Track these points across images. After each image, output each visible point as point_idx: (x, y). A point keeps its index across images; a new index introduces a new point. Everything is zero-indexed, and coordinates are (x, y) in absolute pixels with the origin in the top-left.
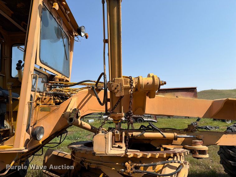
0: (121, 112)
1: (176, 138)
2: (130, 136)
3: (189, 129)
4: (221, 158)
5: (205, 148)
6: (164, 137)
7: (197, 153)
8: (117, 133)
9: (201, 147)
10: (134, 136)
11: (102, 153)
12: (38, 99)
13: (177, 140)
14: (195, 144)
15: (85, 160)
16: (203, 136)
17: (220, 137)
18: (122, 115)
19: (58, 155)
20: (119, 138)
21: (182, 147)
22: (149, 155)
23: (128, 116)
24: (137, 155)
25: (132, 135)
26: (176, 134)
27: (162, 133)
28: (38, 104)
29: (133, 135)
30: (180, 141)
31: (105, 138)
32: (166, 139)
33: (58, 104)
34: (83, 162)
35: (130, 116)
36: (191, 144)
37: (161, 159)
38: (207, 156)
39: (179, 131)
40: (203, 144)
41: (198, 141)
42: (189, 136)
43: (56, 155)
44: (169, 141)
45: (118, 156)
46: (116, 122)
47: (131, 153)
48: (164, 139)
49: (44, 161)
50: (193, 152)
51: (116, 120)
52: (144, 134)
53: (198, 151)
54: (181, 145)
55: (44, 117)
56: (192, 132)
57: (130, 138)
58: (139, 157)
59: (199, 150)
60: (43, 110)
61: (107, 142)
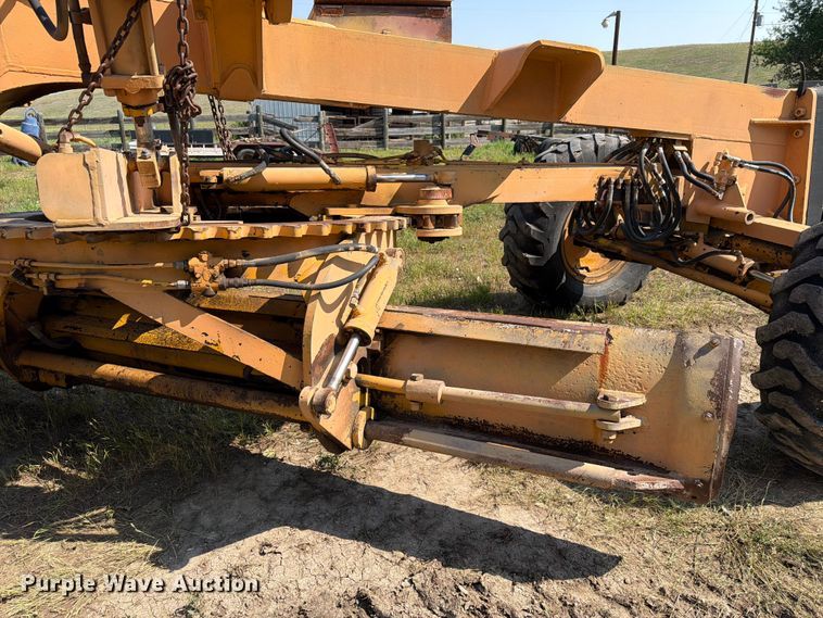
0: (148, 72)
1: (371, 185)
2: (214, 180)
3: (416, 155)
4: (507, 248)
5: (457, 209)
6: (334, 180)
7: (431, 226)
8: (144, 157)
9: (440, 205)
10: (228, 180)
11: (81, 221)
13: (374, 190)
14: (428, 197)
15: (33, 264)
16: (454, 173)
17: (504, 179)
18: (154, 83)
20: (154, 175)
21: (390, 210)
22: (273, 230)
23: (175, 84)
24: (229, 232)
25: (220, 178)
26: (372, 170)
27: (327, 167)
29: (225, 178)
30: (385, 192)
31: (86, 165)
32: (339, 186)
34: (28, 272)
35: (184, 82)
36: (415, 200)
37: (313, 240)
38: (456, 231)
40: (452, 201)
41: (438, 188)
42: (412, 176)
45: (146, 228)
46: (137, 113)
47: (206, 230)
48: (334, 187)
50: (417, 221)
51: (134, 104)
52: (263, 173)
53: (434, 218)
54: (389, 206)
56: (424, 163)
57: (214, 186)
58: (234, 237)
59: (437, 217)
61: (96, 182)
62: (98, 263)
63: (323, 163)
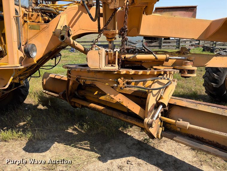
0: (114, 29)
1: (167, 60)
2: (123, 58)
3: (181, 51)
4: (205, 81)
5: (195, 68)
6: (156, 58)
7: (186, 73)
8: (110, 51)
9: (190, 67)
10: (127, 58)
11: (96, 68)
12: (25, 15)
13: (168, 61)
14: (186, 64)
15: (81, 77)
16: (194, 57)
17: (210, 59)
18: (116, 32)
19: (55, 78)
20: (112, 56)
21: (172, 67)
22: (141, 72)
23: (122, 32)
24: (129, 72)
25: (125, 57)
26: (168, 56)
27: (155, 54)
28: (25, 22)
29: (126, 57)
30: (171, 62)
31: (99, 53)
32: (158, 60)
33: (47, 22)
34: (79, 79)
35: (124, 32)
36: (181, 64)
37: (152, 75)
38: (194, 75)
39: (172, 54)
40: (193, 65)
41: (189, 62)
42: (180, 58)
43: (53, 77)
44: (160, 63)
45: (111, 70)
46: (110, 40)
47: (123, 71)
48: (156, 60)
49: (43, 83)
50: (182, 71)
51: (110, 38)
52: (136, 56)
53: (187, 71)
54: (172, 66)
55: (35, 36)
56: (184, 54)
57: (123, 60)
58: (131, 73)
59: (189, 70)
60: (32, 28)
61: (101, 58)
62: (96, 78)
63: (154, 53)
